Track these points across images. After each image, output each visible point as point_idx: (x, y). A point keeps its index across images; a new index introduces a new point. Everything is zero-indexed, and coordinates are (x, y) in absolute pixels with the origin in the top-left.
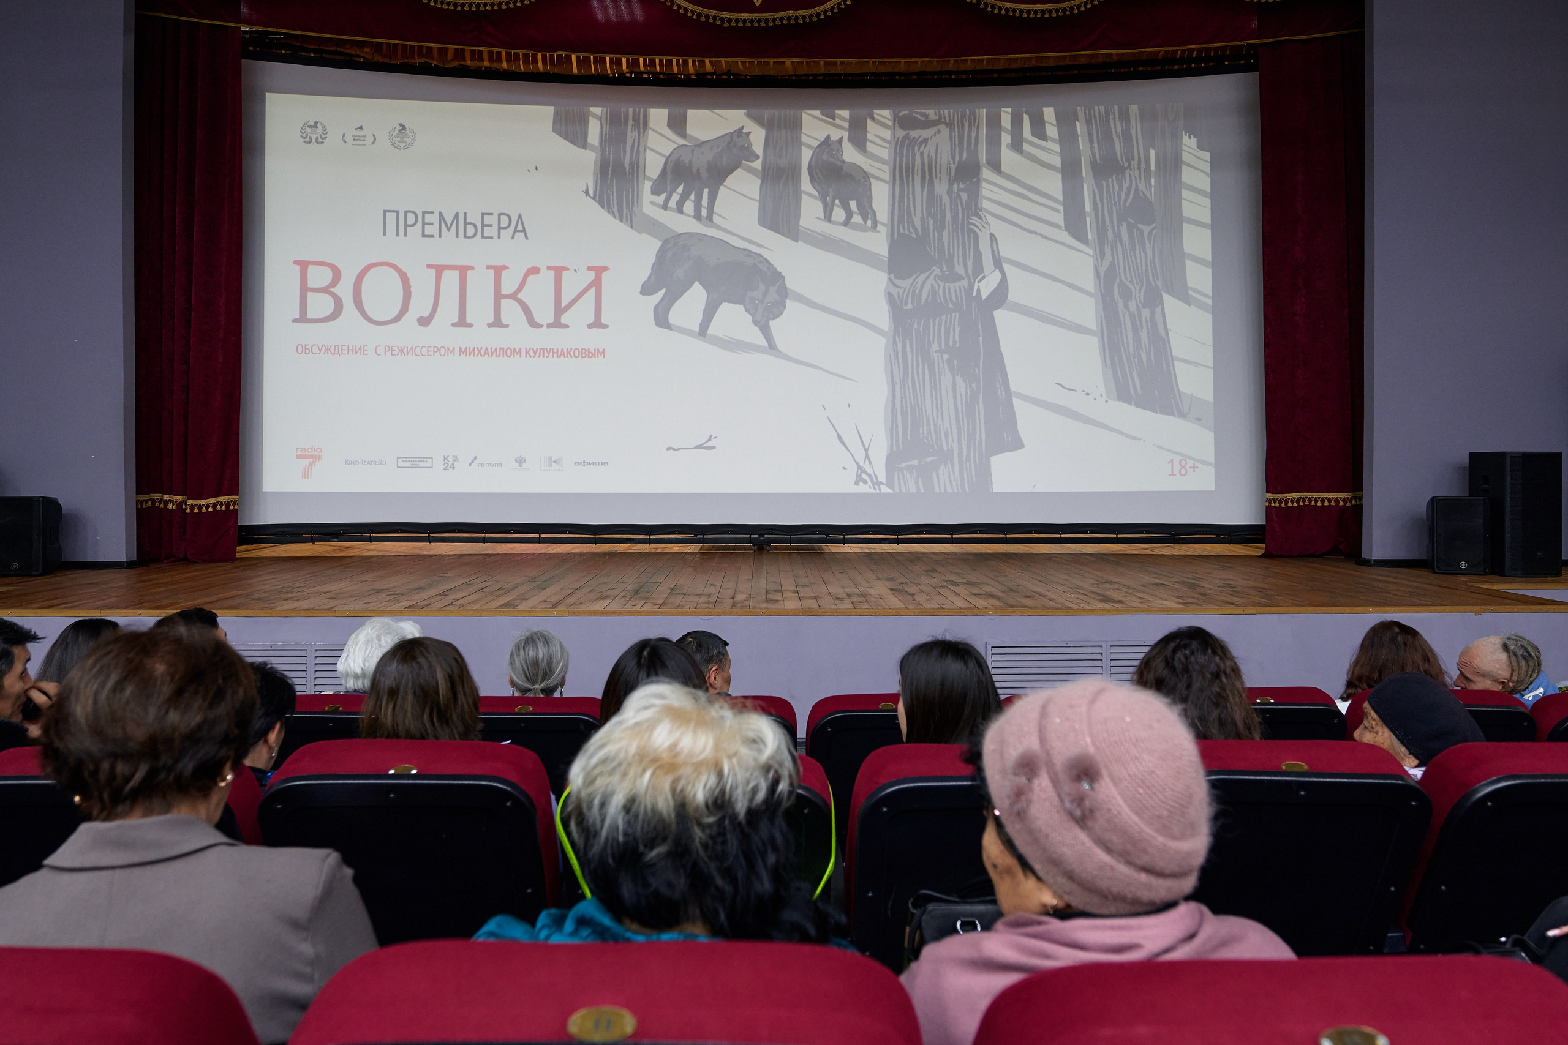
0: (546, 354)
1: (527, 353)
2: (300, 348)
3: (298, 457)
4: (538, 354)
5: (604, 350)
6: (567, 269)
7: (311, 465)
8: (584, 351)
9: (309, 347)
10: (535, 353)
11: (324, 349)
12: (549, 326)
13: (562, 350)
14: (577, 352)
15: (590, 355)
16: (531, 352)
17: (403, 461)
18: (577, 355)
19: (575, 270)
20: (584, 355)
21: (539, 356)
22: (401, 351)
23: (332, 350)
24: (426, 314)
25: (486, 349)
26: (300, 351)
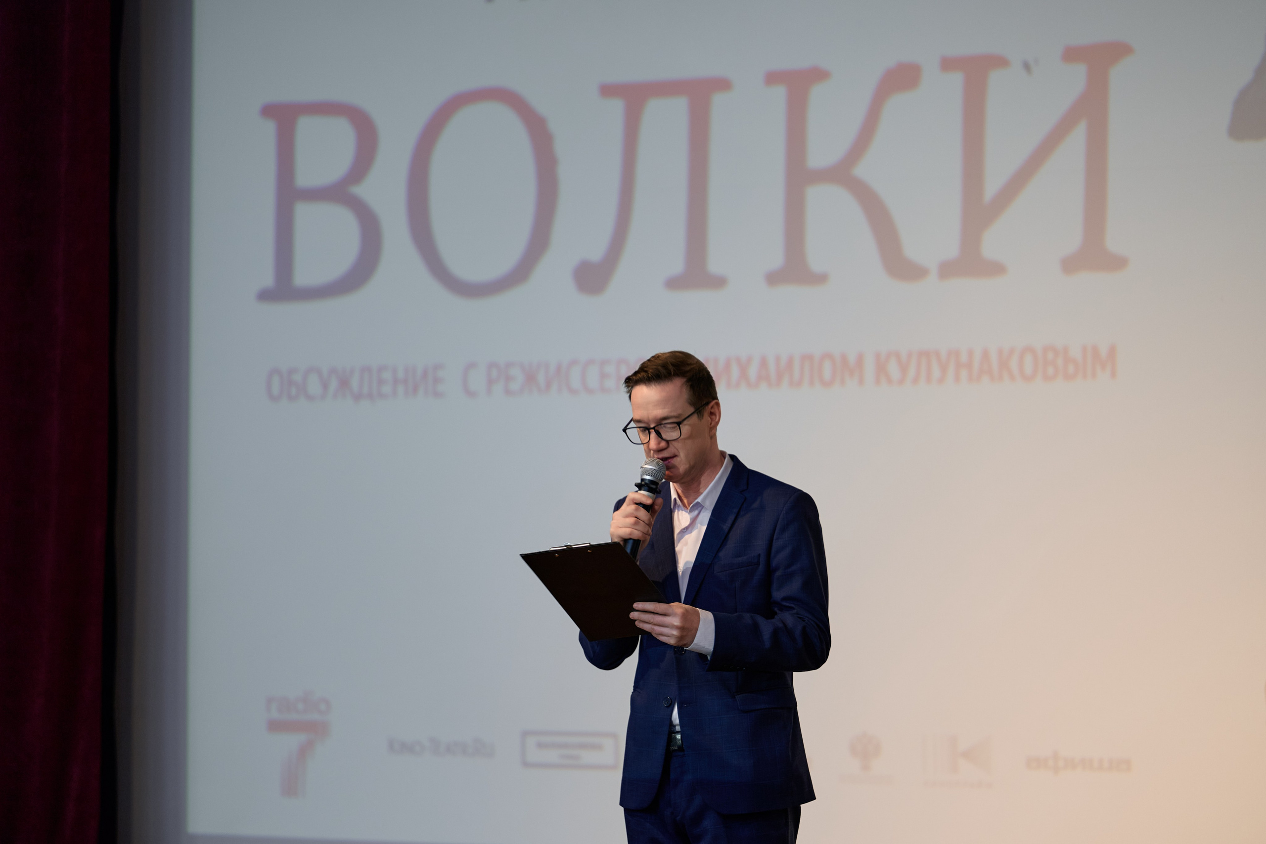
0: (936, 373)
1: (881, 369)
2: (276, 381)
3: (275, 726)
4: (912, 372)
5: (1112, 351)
6: (1000, 62)
7: (304, 751)
8: (1050, 356)
9: (297, 378)
10: (904, 369)
11: (334, 384)
12: (948, 270)
13: (986, 354)
14: (1028, 359)
15: (1071, 369)
16: (893, 369)
17: (540, 745)
18: (1028, 368)
19: (1027, 67)
20: (1051, 371)
21: (916, 380)
22: (530, 378)
23: (355, 383)
24: (596, 252)
25: (764, 362)
26: (276, 390)
